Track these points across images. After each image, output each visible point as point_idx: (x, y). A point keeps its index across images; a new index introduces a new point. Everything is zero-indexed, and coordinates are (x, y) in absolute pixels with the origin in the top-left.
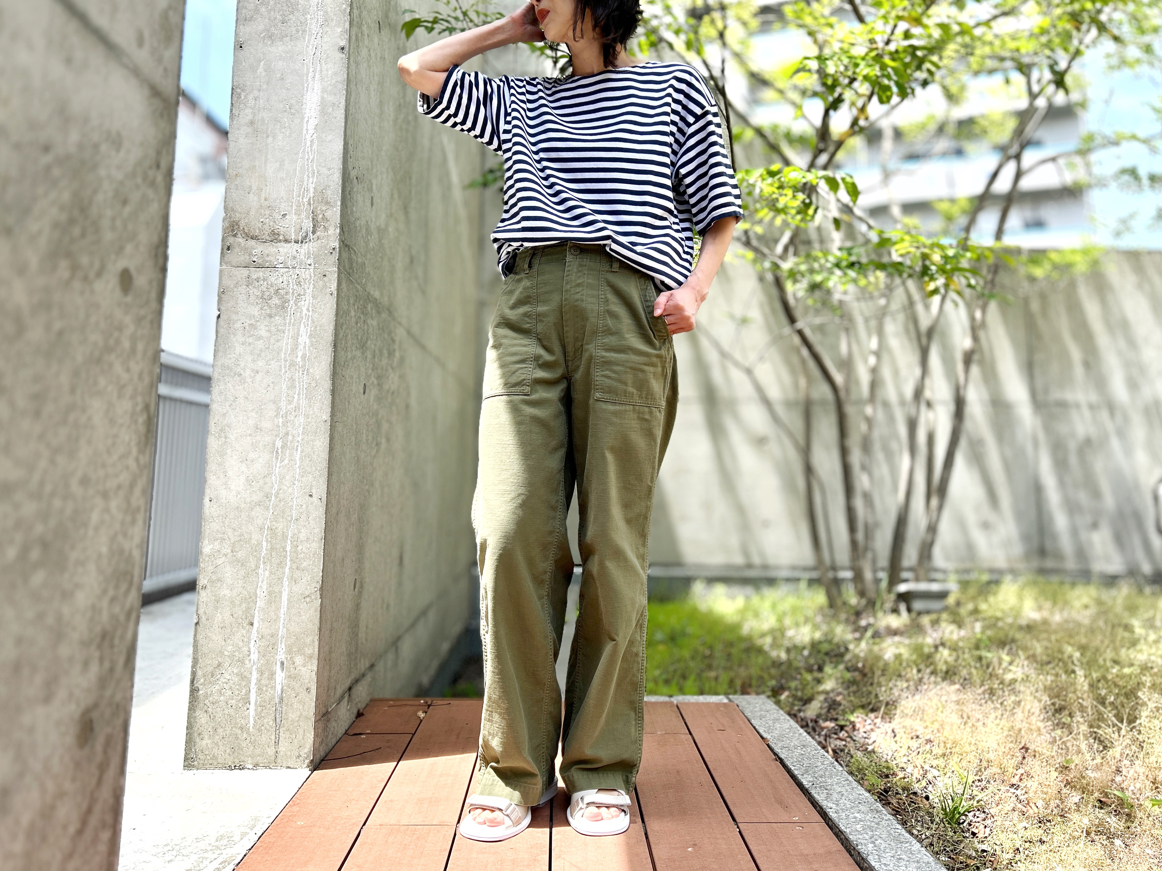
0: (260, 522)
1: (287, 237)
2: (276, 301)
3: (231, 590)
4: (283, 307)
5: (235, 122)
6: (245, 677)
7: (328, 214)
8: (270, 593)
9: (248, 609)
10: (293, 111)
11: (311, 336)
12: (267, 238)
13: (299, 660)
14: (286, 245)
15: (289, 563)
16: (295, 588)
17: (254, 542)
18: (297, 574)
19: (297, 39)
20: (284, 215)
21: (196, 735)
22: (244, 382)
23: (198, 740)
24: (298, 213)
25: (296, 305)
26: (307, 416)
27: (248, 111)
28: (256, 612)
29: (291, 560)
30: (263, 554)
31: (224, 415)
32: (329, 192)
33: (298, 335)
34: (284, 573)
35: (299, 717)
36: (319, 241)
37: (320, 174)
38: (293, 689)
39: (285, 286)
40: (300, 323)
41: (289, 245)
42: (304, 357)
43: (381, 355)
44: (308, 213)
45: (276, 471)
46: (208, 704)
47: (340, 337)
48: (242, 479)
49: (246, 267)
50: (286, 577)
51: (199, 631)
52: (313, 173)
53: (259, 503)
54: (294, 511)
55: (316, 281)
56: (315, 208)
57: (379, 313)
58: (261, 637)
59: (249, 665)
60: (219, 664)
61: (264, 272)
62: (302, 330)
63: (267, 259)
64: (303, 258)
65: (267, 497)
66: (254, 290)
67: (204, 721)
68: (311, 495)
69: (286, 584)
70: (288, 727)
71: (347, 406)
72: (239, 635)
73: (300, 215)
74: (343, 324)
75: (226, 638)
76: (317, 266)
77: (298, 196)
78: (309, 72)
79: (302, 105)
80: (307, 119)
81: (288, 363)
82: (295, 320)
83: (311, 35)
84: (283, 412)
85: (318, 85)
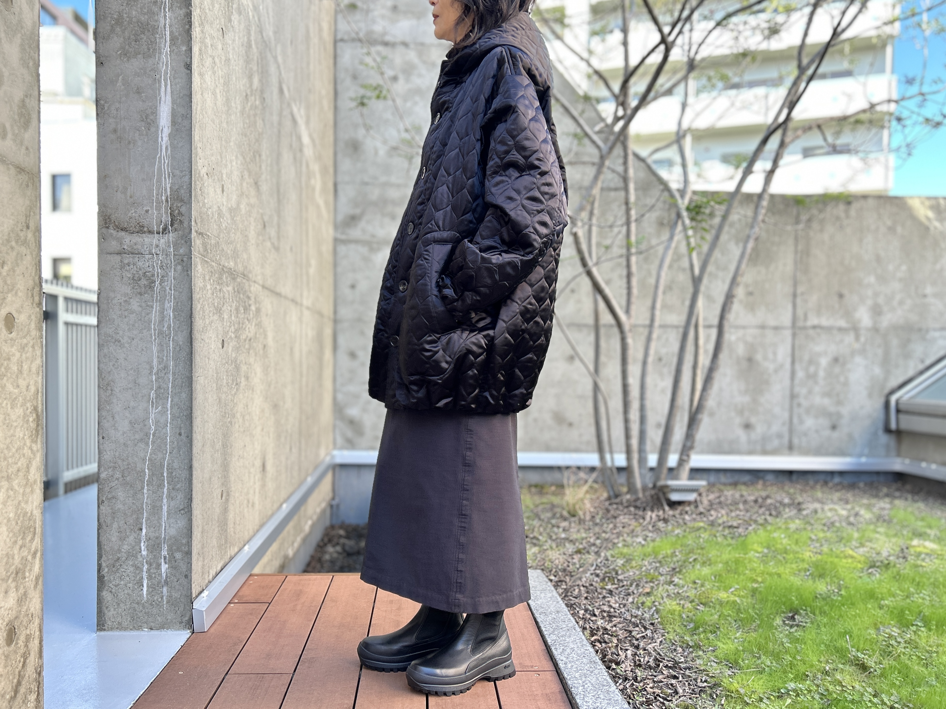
0: (142, 455)
1: (151, 229)
2: (144, 282)
3: (124, 505)
4: (151, 285)
5: (101, 130)
6: (138, 567)
7: (183, 209)
8: (154, 507)
9: (138, 518)
10: (149, 121)
11: (174, 310)
12: (134, 229)
13: (178, 555)
14: (149, 236)
15: (166, 485)
16: (172, 504)
17: (138, 469)
18: (174, 493)
19: (149, 56)
20: (147, 211)
21: (104, 608)
22: (124, 347)
23: (106, 612)
24: (158, 209)
25: (161, 285)
26: (174, 374)
27: (111, 120)
28: (144, 520)
29: (168, 483)
30: (146, 479)
31: (109, 372)
32: (182, 191)
33: (164, 309)
34: (163, 492)
35: (181, 596)
36: (176, 233)
37: (174, 176)
38: (175, 576)
39: (151, 269)
40: (165, 300)
41: (152, 236)
42: (169, 327)
43: (237, 313)
44: (166, 209)
45: (152, 416)
46: (112, 587)
47: (198, 309)
48: (126, 422)
49: (119, 253)
50: (165, 496)
51: (101, 534)
52: (169, 175)
53: (141, 440)
54: (168, 446)
55: (176, 265)
56: (172, 204)
57: (234, 279)
58: (148, 539)
59: (141, 559)
60: (118, 559)
61: (134, 258)
62: (167, 305)
63: (135, 247)
64: (164, 246)
65: (147, 435)
66: (127, 273)
67: (109, 599)
68: (180, 434)
69: (165, 501)
70: (172, 602)
71: (207, 362)
72: (132, 538)
73: (159, 210)
74: (200, 298)
75: (122, 539)
76: (176, 253)
77: (157, 195)
78: (160, 86)
79: (156, 115)
80: (161, 128)
81: (157, 331)
82: (160, 297)
83: (161, 53)
84: (155, 370)
85: (169, 98)
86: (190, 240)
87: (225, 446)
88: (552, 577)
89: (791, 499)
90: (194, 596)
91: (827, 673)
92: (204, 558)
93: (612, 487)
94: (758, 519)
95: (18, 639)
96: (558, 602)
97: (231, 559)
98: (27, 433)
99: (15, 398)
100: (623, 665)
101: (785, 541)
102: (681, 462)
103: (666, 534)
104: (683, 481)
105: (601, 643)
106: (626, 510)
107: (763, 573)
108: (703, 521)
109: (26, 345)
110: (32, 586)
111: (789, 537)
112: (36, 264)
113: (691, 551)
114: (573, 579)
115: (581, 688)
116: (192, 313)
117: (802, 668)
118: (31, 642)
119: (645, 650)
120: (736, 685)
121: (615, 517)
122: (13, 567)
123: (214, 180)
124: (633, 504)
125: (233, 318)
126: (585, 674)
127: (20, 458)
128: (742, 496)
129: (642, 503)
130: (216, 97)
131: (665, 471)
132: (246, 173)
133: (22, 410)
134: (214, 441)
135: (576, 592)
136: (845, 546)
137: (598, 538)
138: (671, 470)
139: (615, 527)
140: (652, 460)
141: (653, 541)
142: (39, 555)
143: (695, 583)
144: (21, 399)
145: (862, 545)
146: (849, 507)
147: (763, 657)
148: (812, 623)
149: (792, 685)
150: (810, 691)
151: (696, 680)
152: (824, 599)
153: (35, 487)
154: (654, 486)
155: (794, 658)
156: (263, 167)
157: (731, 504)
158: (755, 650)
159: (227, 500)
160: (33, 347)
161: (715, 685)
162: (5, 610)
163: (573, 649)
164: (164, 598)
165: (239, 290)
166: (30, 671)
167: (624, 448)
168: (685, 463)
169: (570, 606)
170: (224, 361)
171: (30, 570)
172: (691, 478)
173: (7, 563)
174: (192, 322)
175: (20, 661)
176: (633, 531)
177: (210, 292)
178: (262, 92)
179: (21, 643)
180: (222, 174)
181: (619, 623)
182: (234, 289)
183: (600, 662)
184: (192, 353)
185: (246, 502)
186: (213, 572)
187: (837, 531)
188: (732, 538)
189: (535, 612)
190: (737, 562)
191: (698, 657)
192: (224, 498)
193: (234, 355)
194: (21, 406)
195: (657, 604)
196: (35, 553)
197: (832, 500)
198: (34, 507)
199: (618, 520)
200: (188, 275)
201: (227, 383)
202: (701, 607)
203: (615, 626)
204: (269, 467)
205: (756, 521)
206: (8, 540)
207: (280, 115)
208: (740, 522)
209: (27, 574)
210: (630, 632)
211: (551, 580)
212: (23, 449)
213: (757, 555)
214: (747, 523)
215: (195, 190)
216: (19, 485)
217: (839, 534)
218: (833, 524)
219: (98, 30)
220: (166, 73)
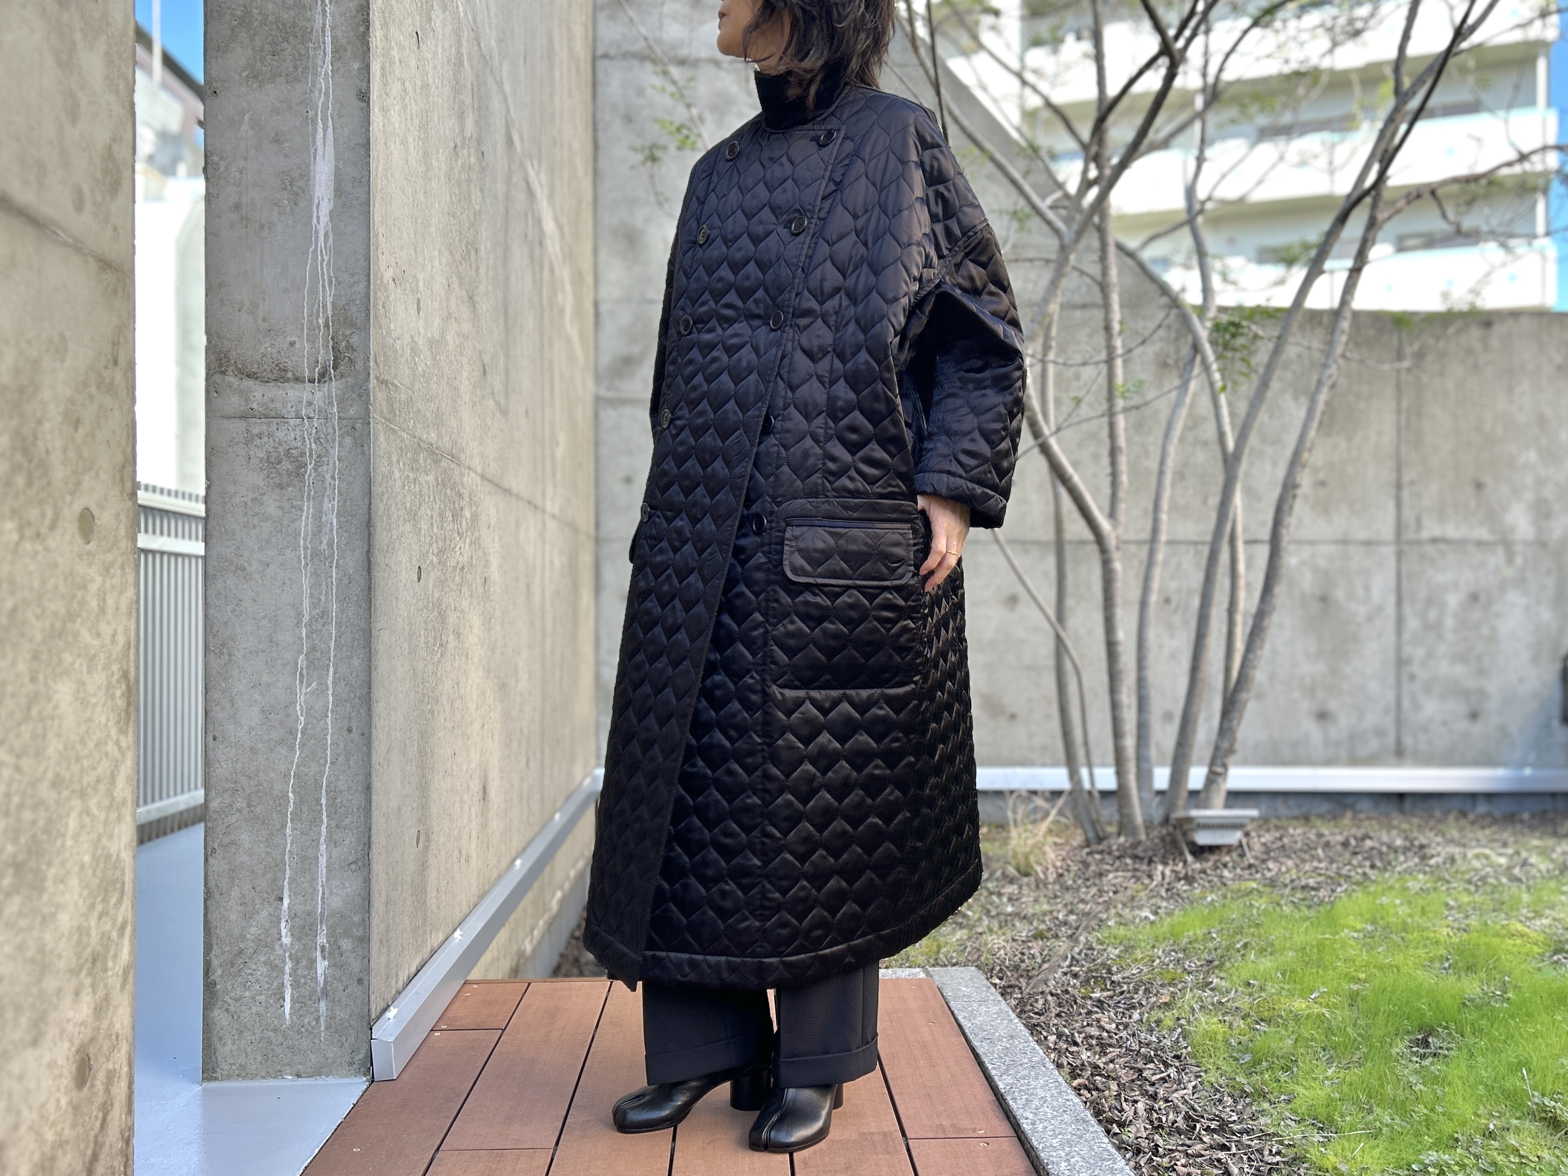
0: (282, 767)
1: (298, 374)
2: (286, 465)
3: (250, 856)
4: (298, 473)
5: (213, 206)
6: (276, 966)
7: (355, 340)
8: (303, 859)
9: (275, 880)
10: (295, 188)
11: (339, 515)
12: (270, 375)
13: (346, 944)
14: (296, 386)
15: (325, 819)
16: (336, 853)
17: (276, 792)
18: (338, 835)
19: (297, 80)
20: (292, 344)
21: (215, 1039)
22: (251, 579)
23: (219, 1046)
24: (312, 339)
25: (316, 470)
26: (339, 625)
27: (231, 189)
28: (286, 883)
29: (328, 816)
30: (290, 809)
31: (226, 623)
32: (354, 309)
33: (321, 512)
34: (320, 833)
35: (350, 1016)
36: (343, 380)
37: (339, 283)
38: (340, 980)
39: (299, 444)
40: (323, 496)
41: (301, 386)
42: (330, 544)
43: (442, 521)
44: (326, 340)
45: (301, 699)
46: (230, 1001)
47: (380, 512)
48: (256, 710)
49: (243, 417)
50: (323, 838)
51: (211, 908)
52: (330, 281)
53: (281, 742)
54: (329, 752)
55: (342, 436)
56: (336, 332)
57: (436, 462)
58: (293, 916)
59: (280, 952)
60: (241, 951)
61: (269, 424)
62: (326, 505)
63: (272, 406)
64: (322, 404)
65: (291, 733)
66: (256, 450)
67: (225, 1023)
68: (350, 730)
69: (323, 847)
70: (336, 1028)
71: (394, 604)
72: (264, 914)
73: (314, 342)
74: (383, 493)
75: (247, 917)
76: (342, 415)
77: (310, 315)
78: (315, 130)
79: (309, 180)
80: (316, 201)
81: (309, 552)
82: (315, 492)
83: (316, 74)
84: (306, 619)
85: (330, 150)
86: (367, 392)
87: (422, 753)
88: (997, 981)
89: (1406, 838)
90: (373, 1016)
91: (1491, 1135)
92: (389, 950)
93: (1093, 824)
94: (1353, 873)
95: (94, 1078)
96: (1011, 1021)
97: (433, 953)
98: (111, 716)
99: (95, 656)
100: (1132, 1129)
101: (1403, 911)
102: (1213, 778)
103: (1192, 903)
104: (1217, 811)
105: (1089, 1091)
106: (1117, 863)
107: (1367, 965)
108: (1255, 880)
109: (112, 563)
110: (118, 986)
111: (1410, 903)
112: (127, 425)
113: (1240, 931)
114: (1033, 982)
115: (1063, 1164)
116: (370, 519)
117: (1448, 1128)
118: (116, 1083)
119: (1167, 1101)
120: (1332, 1158)
121: (1101, 875)
122: (89, 950)
123: (405, 290)
124: (1129, 852)
125: (435, 530)
126: (1068, 1141)
127: (101, 759)
128: (1320, 835)
129: (1145, 851)
130: (407, 149)
131: (1184, 795)
132: (455, 280)
133: (104, 676)
134: (405, 744)
135: (1040, 1005)
136: (1508, 917)
137: (1071, 912)
138: (1194, 793)
139: (1101, 892)
140: (1161, 777)
141: (1170, 914)
142: (128, 930)
143: (1249, 984)
144: (102, 656)
145: (1538, 915)
146: (1510, 851)
147: (1378, 1110)
148: (1460, 1049)
149: (1433, 1156)
150: (1463, 1166)
151: (1260, 1151)
152: (1478, 1008)
153: (124, 811)
154: (1166, 820)
155: (1432, 1110)
156: (482, 271)
157: (1301, 850)
158: (1363, 1098)
159: (426, 848)
160: (122, 568)
161: (1294, 1159)
162: (75, 1024)
163: (1044, 1099)
164: (322, 1019)
165: (445, 482)
166: (113, 1137)
167: (1110, 757)
168: (1220, 780)
169: (1033, 1028)
170: (421, 605)
171: (115, 957)
172: (1227, 806)
173: (79, 943)
174: (370, 534)
175: (97, 1118)
176: (1133, 898)
177: (399, 483)
178: (479, 141)
179: (99, 1085)
180: (417, 281)
181: (1119, 1056)
182: (437, 479)
183: (1093, 1121)
184: (370, 588)
185: (456, 853)
186: (403, 976)
187: (1493, 893)
188: (1309, 907)
189: (971, 1037)
190: (1321, 946)
191: (1263, 1112)
192: (421, 845)
193: (436, 595)
194: (103, 669)
195: (1183, 1022)
196: (123, 928)
197: (1478, 840)
198: (122, 847)
199: (1105, 880)
200: (363, 453)
201: (426, 643)
202: (1263, 1027)
203: (1112, 1061)
204: (492, 794)
205: (1348, 877)
206: (81, 902)
207: (508, 181)
208: (1320, 879)
209: (110, 964)
210: (1140, 1071)
211: (995, 985)
212: (106, 744)
213: (1356, 935)
214: (1334, 881)
215: (375, 306)
216: (99, 806)
217: (1496, 896)
218: (1483, 879)
219: (208, 36)
220: (325, 108)
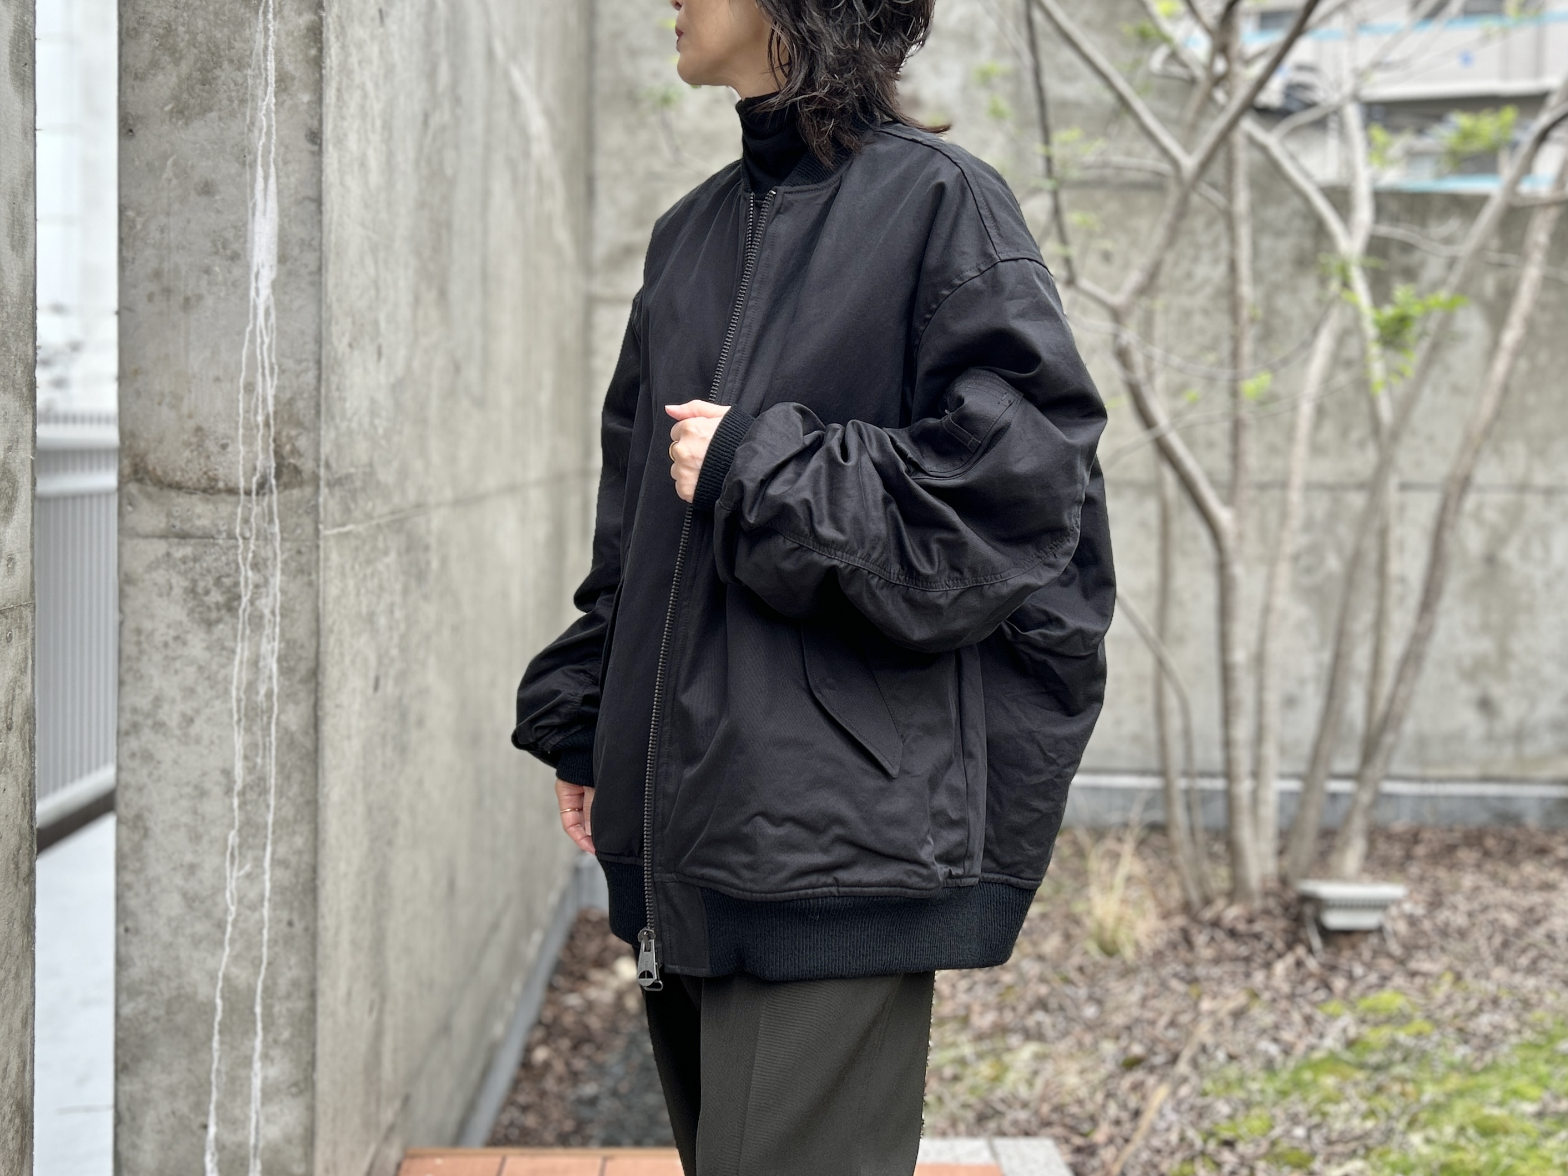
0: (209, 967)
1: (231, 485)
2: (216, 597)
4: (230, 607)
5: (127, 273)
7: (303, 443)
8: (232, 1079)
9: (198, 1103)
10: (229, 252)
11: (280, 660)
12: (197, 486)
14: (229, 499)
15: (260, 1032)
16: (273, 1072)
17: (200, 998)
18: (276, 1053)
19: (232, 116)
22: (171, 736)
24: (249, 440)
25: (252, 603)
26: (280, 793)
27: (149, 252)
28: (212, 1108)
29: (264, 1028)
30: (218, 1019)
32: (300, 404)
33: (258, 656)
34: (253, 1048)
36: (287, 493)
37: (282, 371)
39: (232, 572)
40: (261, 635)
41: (235, 499)
42: (269, 695)
44: (266, 442)
45: (231, 885)
48: (177, 897)
49: (163, 536)
50: (257, 1054)
52: (272, 368)
53: (208, 936)
54: (265, 950)
55: (285, 562)
56: (278, 433)
58: (221, 1147)
61: (195, 545)
62: (265, 647)
63: (198, 523)
64: (260, 521)
65: (219, 926)
66: (180, 577)
68: (290, 924)
69: (257, 1065)
72: (185, 1144)
73: (251, 445)
75: (167, 1145)
76: (285, 535)
77: (247, 411)
78: (254, 179)
79: (245, 242)
80: (255, 269)
81: (243, 704)
82: (252, 631)
83: (255, 109)
84: (238, 787)
85: (272, 204)
86: (316, 507)
116: (318, 667)
174: (317, 683)
184: (317, 750)
200: (310, 584)
219: (123, 60)
220: (267, 151)
